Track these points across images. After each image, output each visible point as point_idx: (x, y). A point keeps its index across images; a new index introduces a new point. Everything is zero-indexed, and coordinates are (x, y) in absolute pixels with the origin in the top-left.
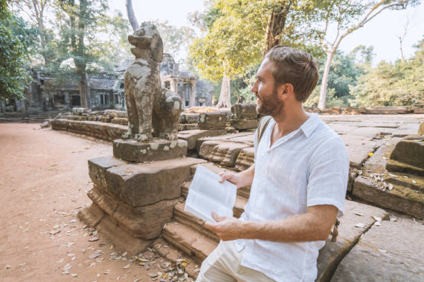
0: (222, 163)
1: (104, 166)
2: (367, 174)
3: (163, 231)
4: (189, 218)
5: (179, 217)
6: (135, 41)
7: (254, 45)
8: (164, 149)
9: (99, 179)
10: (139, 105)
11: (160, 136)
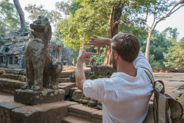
0: (88, 104)
1: (10, 108)
6: (34, 27)
7: (102, 27)
8: (50, 95)
9: (4, 118)
10: (36, 67)
11: (47, 87)
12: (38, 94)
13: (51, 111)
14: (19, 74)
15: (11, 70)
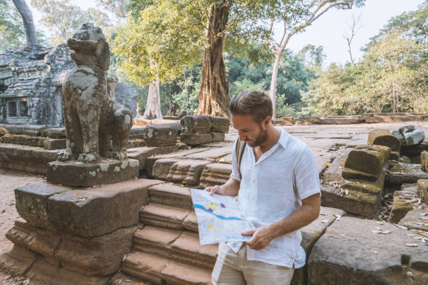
0: (183, 182)
4: (154, 244)
5: (140, 245)
7: (193, 43)
8: (115, 170)
9: (34, 212)
10: (85, 120)
11: (107, 155)
12: (94, 169)
13: (120, 196)
14: (39, 134)
15: (21, 129)
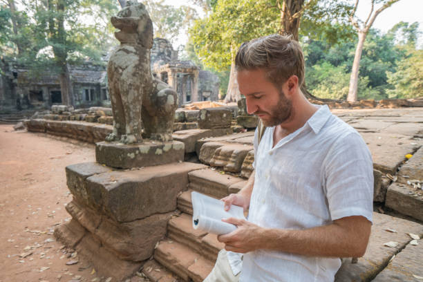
0: (225, 169)
1: (85, 173)
2: (404, 180)
3: (155, 251)
4: (185, 235)
5: (174, 234)
6: (119, 23)
7: (266, 26)
8: (156, 153)
9: (78, 190)
10: (126, 100)
11: (152, 137)
12: (133, 150)
